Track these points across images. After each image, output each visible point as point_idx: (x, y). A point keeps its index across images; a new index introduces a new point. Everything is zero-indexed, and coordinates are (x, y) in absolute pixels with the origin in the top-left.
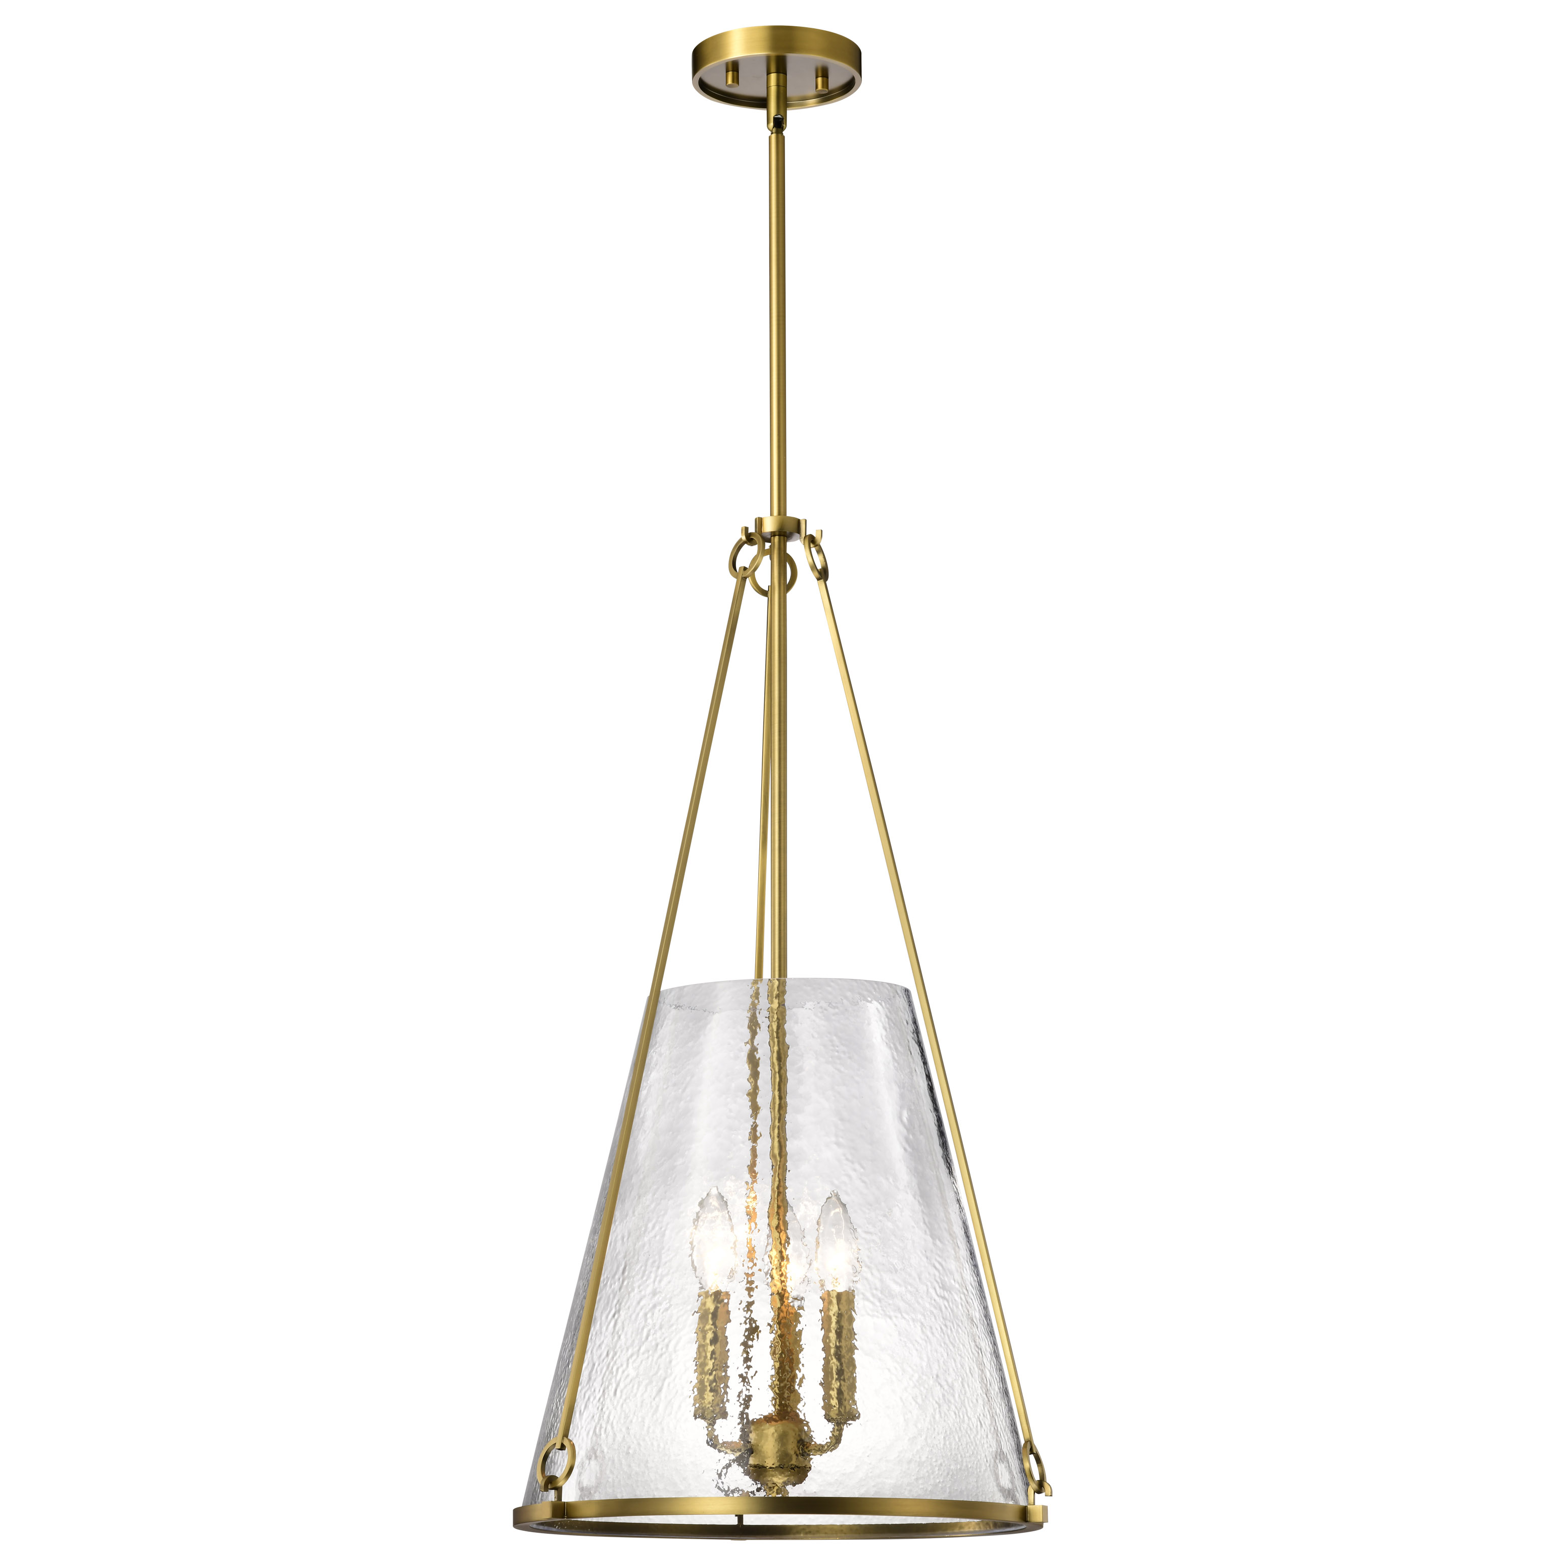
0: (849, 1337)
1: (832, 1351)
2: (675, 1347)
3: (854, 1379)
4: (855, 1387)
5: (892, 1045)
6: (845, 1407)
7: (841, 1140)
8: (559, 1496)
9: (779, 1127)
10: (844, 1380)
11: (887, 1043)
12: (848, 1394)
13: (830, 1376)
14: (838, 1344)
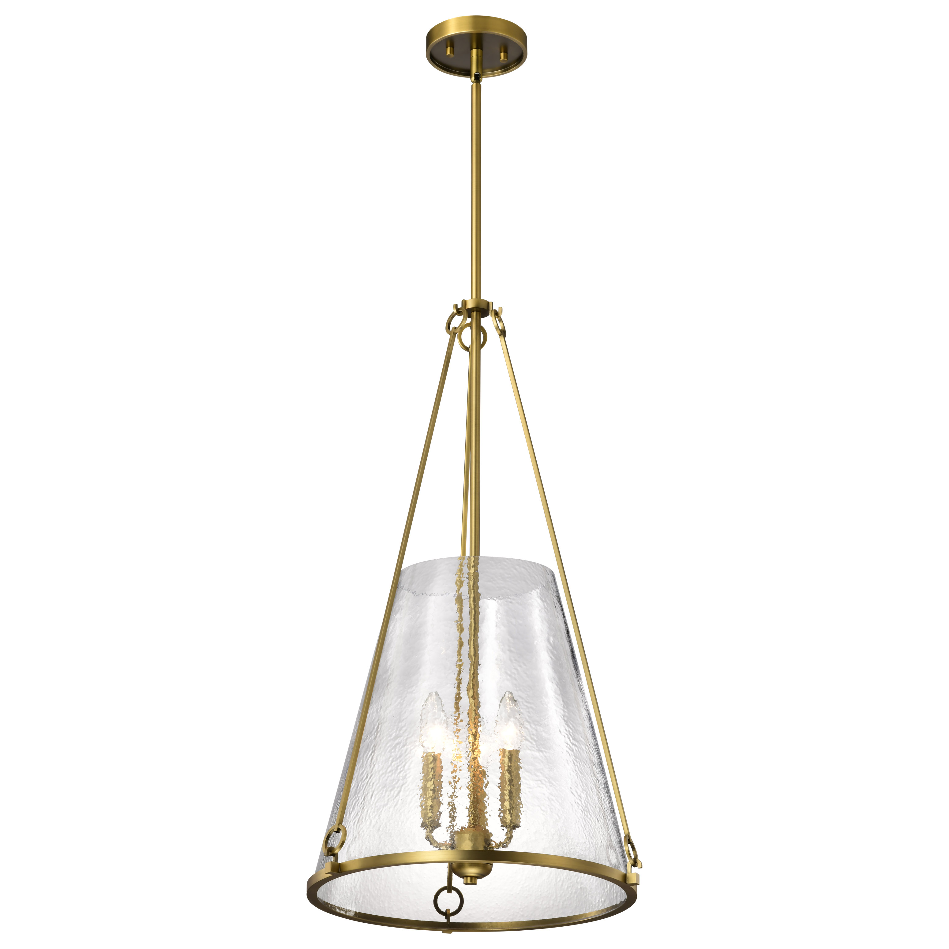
0: (517, 761)
1: (506, 768)
2: (409, 766)
3: (520, 786)
4: (520, 790)
5: (544, 599)
6: (514, 801)
7: (512, 649)
8: (336, 860)
9: (474, 640)
10: (513, 785)
11: (540, 597)
12: (516, 793)
13: (504, 782)
14: (509, 765)
